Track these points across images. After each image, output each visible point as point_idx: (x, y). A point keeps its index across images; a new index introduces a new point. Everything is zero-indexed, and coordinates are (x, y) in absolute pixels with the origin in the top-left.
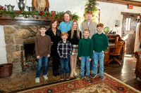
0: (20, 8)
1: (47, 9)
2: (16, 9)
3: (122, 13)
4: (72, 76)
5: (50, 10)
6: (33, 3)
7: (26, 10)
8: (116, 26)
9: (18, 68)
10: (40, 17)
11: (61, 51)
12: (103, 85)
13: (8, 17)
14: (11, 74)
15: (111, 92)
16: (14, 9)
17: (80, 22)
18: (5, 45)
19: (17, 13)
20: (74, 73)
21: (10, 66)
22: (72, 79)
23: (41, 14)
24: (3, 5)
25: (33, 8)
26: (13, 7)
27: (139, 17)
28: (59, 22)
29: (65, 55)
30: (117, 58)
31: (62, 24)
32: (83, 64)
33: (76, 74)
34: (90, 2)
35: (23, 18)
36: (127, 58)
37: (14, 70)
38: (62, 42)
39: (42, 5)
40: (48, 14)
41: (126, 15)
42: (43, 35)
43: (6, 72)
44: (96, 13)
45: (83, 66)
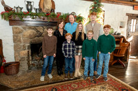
0: (28, 9)
1: (53, 10)
2: (25, 10)
3: (127, 14)
4: (76, 76)
5: (56, 11)
6: (39, 5)
7: (33, 11)
8: (121, 27)
9: (24, 66)
10: (46, 18)
12: (107, 86)
13: (17, 18)
14: (17, 72)
16: (23, 11)
17: (85, 23)
19: (25, 14)
20: (78, 73)
21: (17, 65)
22: (76, 79)
23: (48, 15)
24: (12, 7)
25: (40, 10)
26: (21, 9)
29: (69, 55)
30: (121, 60)
32: (87, 64)
33: (80, 74)
34: (95, 3)
35: (30, 19)
36: (131, 59)
37: (20, 68)
39: (48, 6)
40: (54, 15)
41: (131, 16)
42: (50, 35)
43: (13, 70)
44: (100, 15)
45: (86, 67)
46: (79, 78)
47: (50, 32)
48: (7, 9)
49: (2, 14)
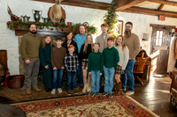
0: (35, 19)
1: (63, 20)
2: (32, 20)
3: (151, 25)
5: (66, 21)
6: (48, 14)
7: (41, 21)
8: (143, 40)
11: (69, 64)
13: (23, 28)
15: (120, 109)
16: (30, 20)
18: (19, 55)
23: (57, 25)
24: (19, 16)
25: (49, 19)
26: (29, 18)
27: (173, 30)
28: (75, 34)
29: (73, 68)
31: (78, 36)
34: (109, 13)
38: (69, 55)
41: (156, 28)
42: (59, 46)
46: (87, 93)
47: (59, 43)
48: (14, 18)
49: (8, 24)
